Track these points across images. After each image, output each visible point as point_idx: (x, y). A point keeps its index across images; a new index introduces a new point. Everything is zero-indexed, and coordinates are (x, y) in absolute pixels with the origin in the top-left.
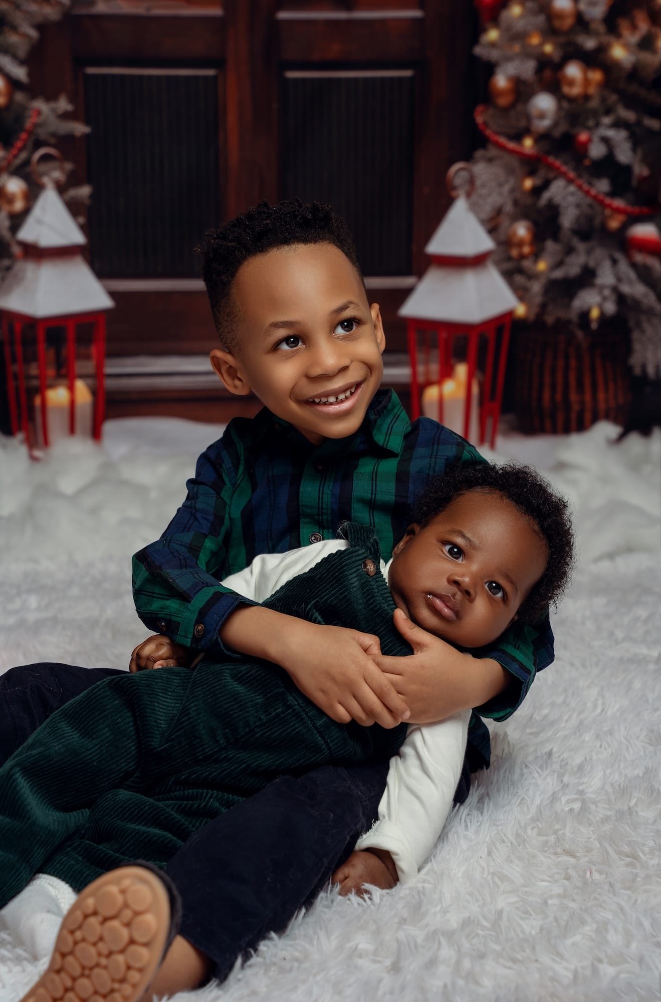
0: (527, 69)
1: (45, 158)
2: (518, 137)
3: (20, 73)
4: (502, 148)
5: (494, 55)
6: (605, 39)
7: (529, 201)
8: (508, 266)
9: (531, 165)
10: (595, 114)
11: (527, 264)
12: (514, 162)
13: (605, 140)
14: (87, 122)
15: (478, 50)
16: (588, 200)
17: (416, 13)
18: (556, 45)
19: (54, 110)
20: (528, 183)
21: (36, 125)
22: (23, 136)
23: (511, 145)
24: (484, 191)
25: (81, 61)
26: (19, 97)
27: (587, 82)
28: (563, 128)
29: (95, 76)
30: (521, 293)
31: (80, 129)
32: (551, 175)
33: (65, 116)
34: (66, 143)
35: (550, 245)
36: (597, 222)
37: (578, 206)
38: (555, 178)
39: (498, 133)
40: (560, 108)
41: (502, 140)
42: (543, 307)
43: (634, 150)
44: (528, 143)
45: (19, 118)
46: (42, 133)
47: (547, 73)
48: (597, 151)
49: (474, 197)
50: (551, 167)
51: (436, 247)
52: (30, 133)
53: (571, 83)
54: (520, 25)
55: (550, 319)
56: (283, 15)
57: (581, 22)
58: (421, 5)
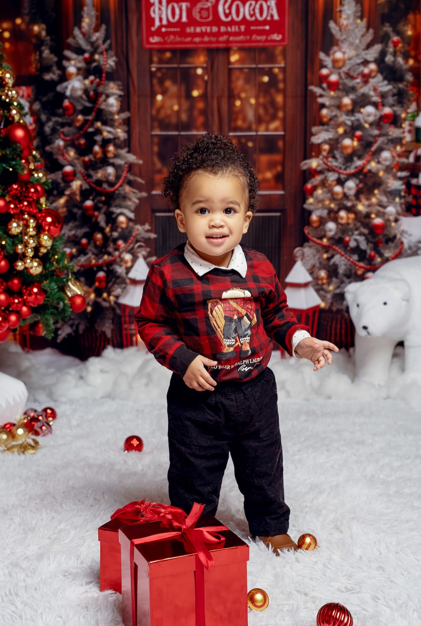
0: (325, 213)
1: (140, 247)
2: (321, 238)
3: (132, 215)
4: (315, 242)
5: (311, 208)
6: (355, 202)
7: (325, 262)
8: (317, 287)
9: (326, 249)
10: (352, 230)
11: (325, 287)
12: (320, 248)
13: (356, 240)
14: (156, 233)
15: (305, 206)
16: (350, 263)
17: (281, 192)
18: (335, 205)
19: (143, 229)
20: (325, 256)
21: (137, 235)
22: (132, 238)
23: (318, 241)
24: (308, 259)
25: (154, 211)
26: (131, 224)
27: (348, 218)
28: (339, 235)
29: (159, 217)
30: (323, 298)
31: (153, 236)
32: (334, 253)
33: (148, 231)
34: (147, 241)
35: (334, 279)
36: (353, 271)
37: (345, 265)
38: (336, 254)
39: (313, 237)
40: (337, 228)
41: (315, 239)
42: (332, 304)
43: (367, 244)
44: (325, 241)
45: (130, 232)
46: (139, 237)
47: (332, 215)
48: (353, 244)
49: (304, 261)
50: (334, 250)
51: (289, 279)
52: (134, 237)
53: (342, 218)
54: (321, 197)
55: (334, 309)
57: (345, 196)
58: (284, 189)
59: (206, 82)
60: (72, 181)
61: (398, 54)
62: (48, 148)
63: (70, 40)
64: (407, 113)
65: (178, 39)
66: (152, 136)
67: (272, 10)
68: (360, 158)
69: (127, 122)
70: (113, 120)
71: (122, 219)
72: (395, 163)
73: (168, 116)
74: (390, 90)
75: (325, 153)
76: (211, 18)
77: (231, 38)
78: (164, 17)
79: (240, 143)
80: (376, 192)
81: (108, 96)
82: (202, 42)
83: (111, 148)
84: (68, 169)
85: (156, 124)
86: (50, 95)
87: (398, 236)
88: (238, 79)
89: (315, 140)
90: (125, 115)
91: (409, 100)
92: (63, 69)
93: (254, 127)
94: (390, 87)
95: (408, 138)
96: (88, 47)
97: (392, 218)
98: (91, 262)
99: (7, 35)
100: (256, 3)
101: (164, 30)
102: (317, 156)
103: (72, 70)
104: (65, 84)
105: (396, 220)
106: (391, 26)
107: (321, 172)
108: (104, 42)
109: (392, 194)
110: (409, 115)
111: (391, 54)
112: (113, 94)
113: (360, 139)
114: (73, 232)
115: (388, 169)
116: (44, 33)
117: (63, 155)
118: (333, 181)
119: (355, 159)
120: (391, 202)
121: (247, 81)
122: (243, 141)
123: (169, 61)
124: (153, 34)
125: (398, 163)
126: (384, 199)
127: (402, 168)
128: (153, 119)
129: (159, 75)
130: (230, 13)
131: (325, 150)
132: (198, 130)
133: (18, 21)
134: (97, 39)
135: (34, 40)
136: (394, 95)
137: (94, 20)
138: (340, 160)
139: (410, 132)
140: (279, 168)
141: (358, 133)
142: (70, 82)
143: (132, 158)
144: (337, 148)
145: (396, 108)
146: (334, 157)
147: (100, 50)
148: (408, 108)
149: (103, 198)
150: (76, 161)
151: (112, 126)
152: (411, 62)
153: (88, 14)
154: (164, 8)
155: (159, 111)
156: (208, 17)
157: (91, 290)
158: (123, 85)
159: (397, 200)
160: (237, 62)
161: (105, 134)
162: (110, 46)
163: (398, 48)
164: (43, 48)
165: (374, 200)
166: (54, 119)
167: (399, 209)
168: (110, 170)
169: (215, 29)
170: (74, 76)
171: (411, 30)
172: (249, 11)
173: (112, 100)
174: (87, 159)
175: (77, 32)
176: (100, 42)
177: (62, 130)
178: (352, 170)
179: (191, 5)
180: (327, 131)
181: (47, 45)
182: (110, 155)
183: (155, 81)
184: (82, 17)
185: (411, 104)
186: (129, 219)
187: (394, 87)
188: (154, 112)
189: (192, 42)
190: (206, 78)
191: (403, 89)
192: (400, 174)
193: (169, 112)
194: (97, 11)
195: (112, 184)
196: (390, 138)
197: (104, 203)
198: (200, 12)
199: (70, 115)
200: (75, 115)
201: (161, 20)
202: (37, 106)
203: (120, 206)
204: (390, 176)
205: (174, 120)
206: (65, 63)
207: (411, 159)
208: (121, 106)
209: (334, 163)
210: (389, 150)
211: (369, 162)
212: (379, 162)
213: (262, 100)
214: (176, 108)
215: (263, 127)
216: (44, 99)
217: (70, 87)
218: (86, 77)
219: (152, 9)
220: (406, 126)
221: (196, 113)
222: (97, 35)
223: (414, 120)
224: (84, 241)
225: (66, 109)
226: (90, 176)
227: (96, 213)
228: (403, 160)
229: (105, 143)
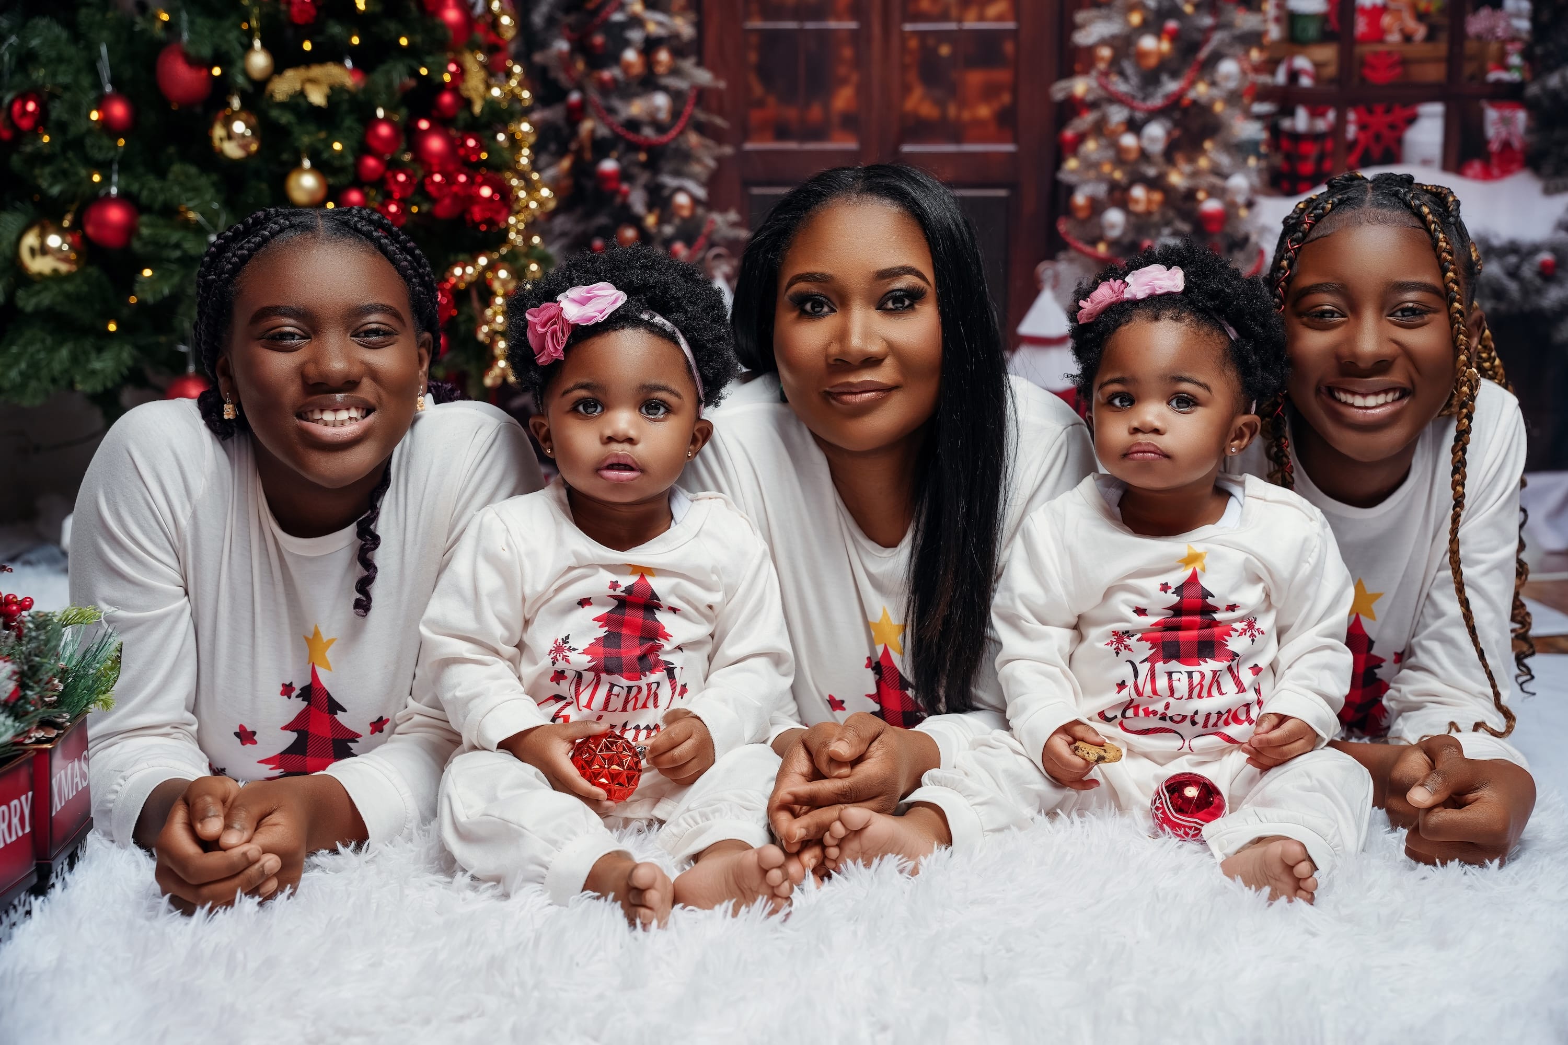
0: (1101, 190)
1: (718, 256)
2: (1094, 242)
3: (701, 193)
4: (1080, 251)
5: (1074, 179)
6: (1164, 168)
10: (1157, 226)
12: (1091, 262)
15: (1061, 176)
17: (1009, 148)
18: (1124, 173)
19: (725, 220)
21: (711, 232)
22: (702, 239)
23: (1088, 249)
24: (1064, 282)
25: (747, 184)
26: (700, 211)
27: (1149, 201)
28: (1131, 236)
29: (757, 195)
31: (744, 234)
33: (734, 225)
34: (733, 246)
39: (1077, 240)
40: (1128, 220)
41: (1081, 245)
44: (1102, 248)
45: (699, 227)
46: (716, 238)
47: (1117, 194)
49: (1058, 289)
51: (1027, 327)
52: (707, 237)
53: (1136, 201)
54: (1095, 157)
56: (907, 148)
57: (1144, 155)
58: (1015, 140)
60: (580, 121)
66: (747, 30)
68: (1174, 75)
69: (696, 5)
71: (682, 199)
72: (1247, 84)
75: (1102, 66)
79: (924, 48)
80: (1208, 145)
83: (663, 56)
84: (575, 97)
85: (754, 5)
87: (1254, 238)
89: (1084, 38)
93: (954, 12)
95: (1274, 32)
97: (1240, 199)
102: (1086, 72)
105: (1250, 205)
107: (1094, 105)
109: (1241, 150)
113: (1174, 37)
114: (581, 227)
115: (1233, 98)
117: (567, 71)
118: (1119, 124)
119: (1165, 78)
120: (1241, 165)
122: (931, 42)
125: (1254, 85)
126: (1225, 160)
127: (1263, 94)
131: (1102, 59)
132: (839, 18)
138: (1134, 80)
139: (1277, 20)
140: (1006, 98)
141: (1172, 24)
143: (704, 77)
144: (1127, 56)
146: (1122, 74)
149: (642, 157)
150: (587, 81)
151: (666, 11)
159: (1252, 162)
165: (1203, 163)
167: (1256, 180)
168: (661, 100)
174: (606, 75)
177: (566, 20)
178: (1157, 101)
180: (1108, 18)
182: (661, 69)
186: (695, 201)
192: (1257, 108)
195: (660, 127)
196: (1237, 32)
197: (645, 166)
203: (678, 174)
204: (1237, 112)
207: (1281, 77)
209: (1120, 86)
210: (1234, 57)
211: (1192, 83)
212: (1213, 84)
215: (972, 13)
220: (1269, 8)
226: (612, 111)
227: (625, 187)
228: (1264, 79)
229: (650, 46)
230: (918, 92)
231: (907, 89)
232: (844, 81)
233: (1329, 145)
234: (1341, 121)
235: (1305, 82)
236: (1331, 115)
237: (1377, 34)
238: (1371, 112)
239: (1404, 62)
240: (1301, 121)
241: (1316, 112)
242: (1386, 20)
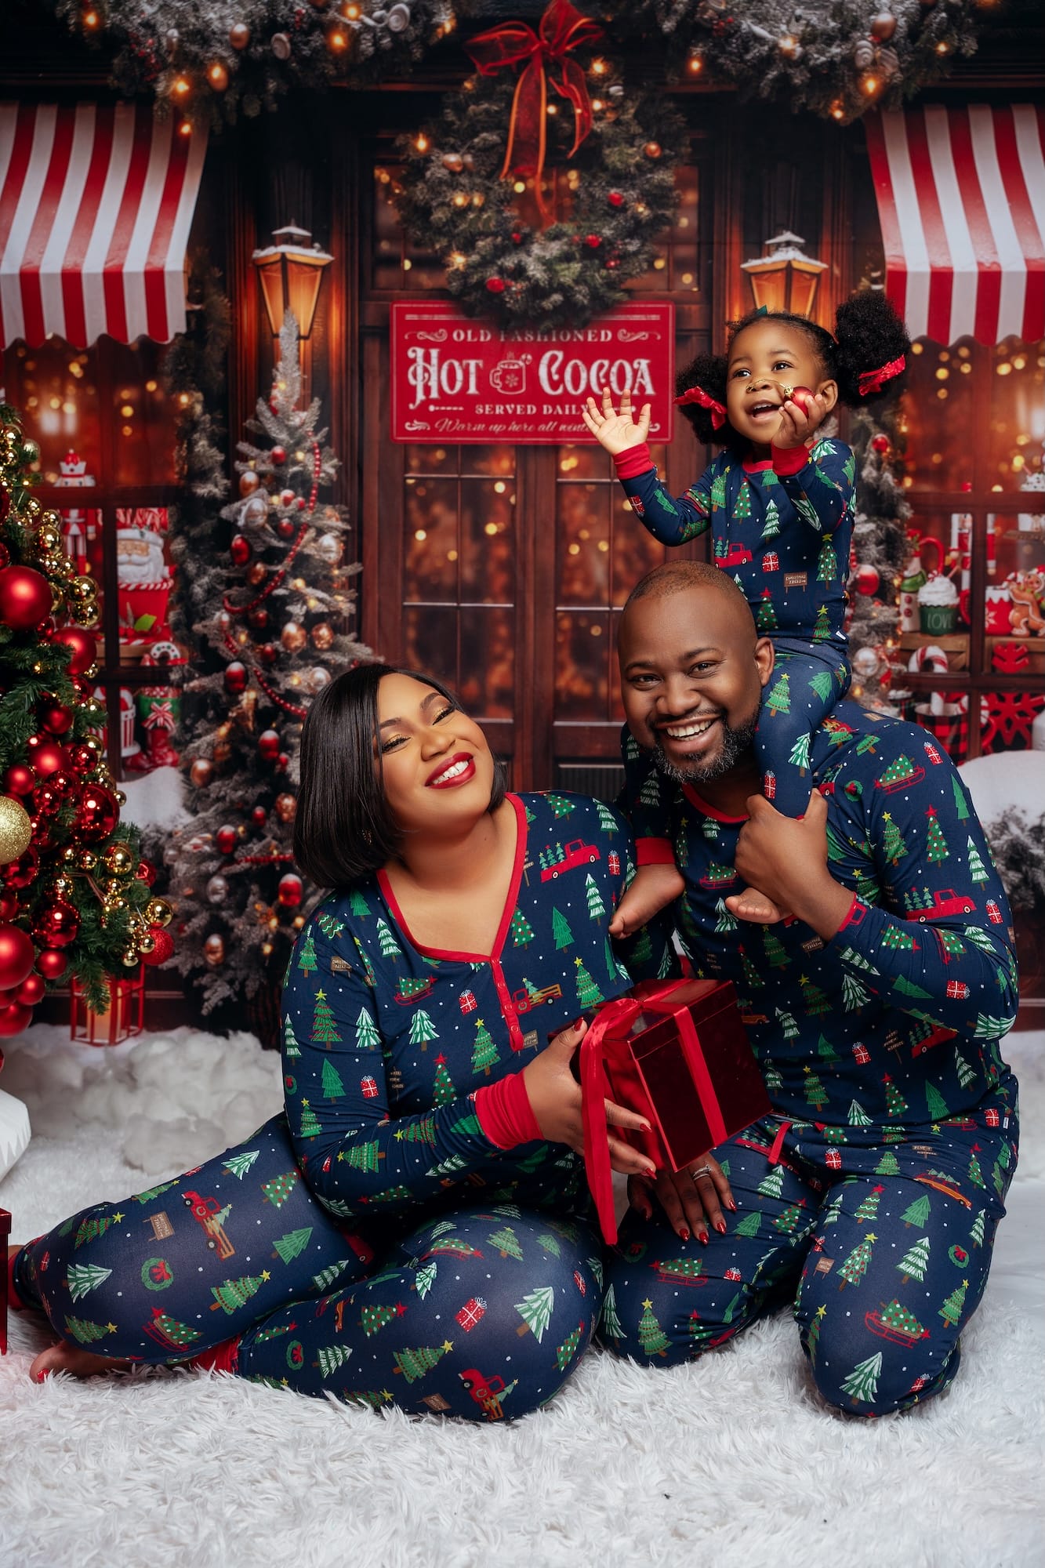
59: (514, 507)
60: (241, 692)
61: (884, 465)
62: (197, 627)
63: (250, 423)
64: (904, 578)
65: (460, 426)
66: (405, 607)
67: (642, 377)
69: (356, 583)
70: (329, 578)
72: (884, 671)
73: (438, 572)
74: (872, 531)
76: (524, 390)
77: (563, 427)
78: (433, 384)
79: (576, 627)
81: (321, 532)
82: (505, 433)
83: (324, 632)
84: (236, 667)
85: (413, 586)
86: (207, 526)
88: (574, 504)
90: (351, 569)
91: (905, 555)
92: (234, 476)
93: (605, 596)
94: (872, 526)
95: (906, 624)
96: (283, 436)
98: (272, 853)
99: (128, 411)
100: (611, 366)
101: (432, 408)
103: (250, 477)
104: (237, 505)
106: (870, 413)
108: (316, 430)
110: (907, 582)
111: (872, 464)
112: (331, 529)
114: (240, 793)
115: (870, 684)
116: (198, 408)
117: (228, 641)
121: (593, 509)
122: (583, 623)
123: (441, 467)
124: (411, 416)
125: (889, 672)
127: (901, 681)
128: (407, 576)
129: (421, 492)
130: (562, 380)
132: (494, 598)
133: (151, 386)
134: (303, 424)
135: (179, 421)
136: (878, 544)
137: (298, 386)
139: (909, 613)
142: (245, 500)
143: (363, 651)
145: (882, 568)
147: (308, 444)
148: (906, 569)
150: (249, 653)
151: (327, 589)
152: (908, 482)
153: (285, 375)
154: (433, 370)
155: (419, 560)
156: (519, 387)
157: (271, 910)
158: (350, 512)
160: (572, 470)
161: (313, 603)
162: (328, 437)
163: (884, 454)
164: (196, 436)
166: (212, 571)
168: (320, 674)
169: (531, 409)
170: (252, 489)
171: (905, 424)
172: (598, 378)
173: (328, 540)
174: (268, 648)
175: (261, 406)
176: (309, 428)
177: (226, 592)
179: (485, 364)
181: (204, 430)
182: (321, 644)
183: (413, 505)
184: (273, 379)
185: (910, 561)
187: (878, 527)
188: (409, 563)
189: (486, 433)
190: (513, 500)
191: (896, 532)
192: (893, 694)
193: (439, 563)
194: (304, 373)
196: (873, 623)
198: (503, 378)
199: (242, 564)
200: (252, 563)
201: (427, 390)
202: (179, 545)
204: (874, 697)
205: (448, 579)
206: (239, 466)
207: (914, 666)
208: (345, 551)
210: (872, 646)
213: (621, 543)
214: (453, 555)
216: (195, 532)
217: (245, 509)
218: (274, 491)
219: (411, 369)
220: (901, 600)
221: (492, 567)
222: (304, 415)
223: (916, 592)
224: (259, 811)
225: (236, 552)
226: (274, 682)
227: (284, 756)
228: (897, 667)
229: (311, 621)
230: (570, 670)
231: (559, 667)
232: (500, 659)
233: (964, 728)
234: (975, 706)
235: (939, 669)
236: (965, 700)
237: (1006, 628)
238: (1002, 699)
239: (1030, 654)
240: (936, 705)
241: (948, 699)
242: (1013, 615)
